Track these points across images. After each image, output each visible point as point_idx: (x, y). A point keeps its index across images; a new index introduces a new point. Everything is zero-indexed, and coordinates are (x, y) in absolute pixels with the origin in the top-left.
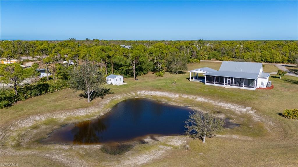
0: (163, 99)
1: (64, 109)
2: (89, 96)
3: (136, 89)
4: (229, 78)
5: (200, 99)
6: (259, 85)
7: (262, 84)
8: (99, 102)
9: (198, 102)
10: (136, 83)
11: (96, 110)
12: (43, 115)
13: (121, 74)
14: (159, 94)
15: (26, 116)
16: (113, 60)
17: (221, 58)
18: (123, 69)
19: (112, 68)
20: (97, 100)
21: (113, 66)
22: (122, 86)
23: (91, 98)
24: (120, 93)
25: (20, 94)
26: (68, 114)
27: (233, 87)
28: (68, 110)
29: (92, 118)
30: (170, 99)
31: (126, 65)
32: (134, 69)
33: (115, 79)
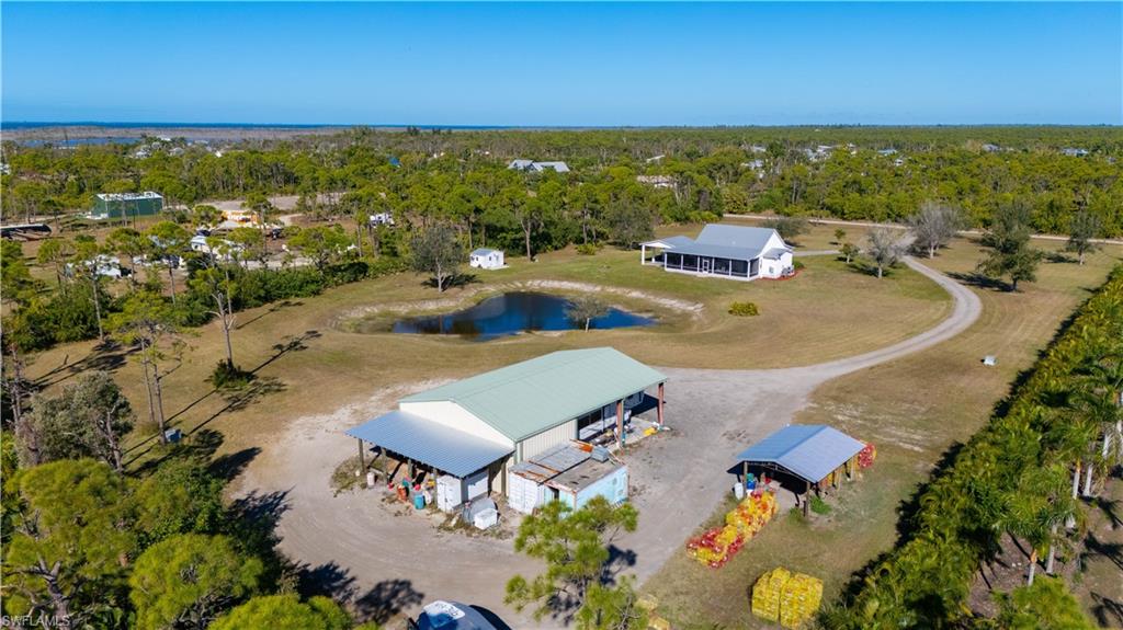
0: (571, 294)
1: (402, 300)
2: (440, 283)
3: (523, 279)
4: (706, 258)
5: (635, 294)
6: (763, 272)
7: (771, 270)
8: (457, 293)
9: (632, 299)
10: (530, 266)
11: (452, 304)
12: (374, 305)
13: (502, 247)
14: (567, 285)
15: (353, 306)
16: (486, 219)
17: (786, 210)
18: (505, 238)
19: (482, 236)
20: (452, 291)
21: (484, 231)
22: (500, 271)
23: (444, 288)
24: (495, 282)
25: (328, 278)
26: (410, 306)
27: (713, 275)
28: (409, 301)
29: (446, 313)
30: (581, 293)
31: (512, 230)
32: (528, 237)
33: (488, 257)
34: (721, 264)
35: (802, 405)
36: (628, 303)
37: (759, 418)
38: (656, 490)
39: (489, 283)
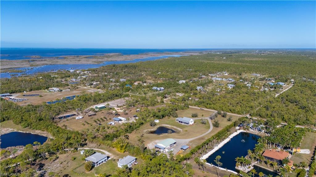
0: (167, 127)
3: (161, 124)
4: (183, 122)
5: (175, 127)
6: (190, 124)
10: (162, 121)
11: (154, 129)
13: (158, 119)
14: (167, 125)
19: (155, 117)
20: (154, 127)
22: (159, 123)
30: (169, 127)
33: (157, 121)
34: (185, 123)
35: (188, 143)
36: (174, 129)
37: (184, 144)
38: (175, 150)
39: (158, 125)
